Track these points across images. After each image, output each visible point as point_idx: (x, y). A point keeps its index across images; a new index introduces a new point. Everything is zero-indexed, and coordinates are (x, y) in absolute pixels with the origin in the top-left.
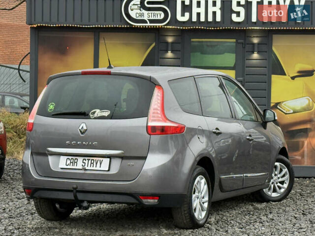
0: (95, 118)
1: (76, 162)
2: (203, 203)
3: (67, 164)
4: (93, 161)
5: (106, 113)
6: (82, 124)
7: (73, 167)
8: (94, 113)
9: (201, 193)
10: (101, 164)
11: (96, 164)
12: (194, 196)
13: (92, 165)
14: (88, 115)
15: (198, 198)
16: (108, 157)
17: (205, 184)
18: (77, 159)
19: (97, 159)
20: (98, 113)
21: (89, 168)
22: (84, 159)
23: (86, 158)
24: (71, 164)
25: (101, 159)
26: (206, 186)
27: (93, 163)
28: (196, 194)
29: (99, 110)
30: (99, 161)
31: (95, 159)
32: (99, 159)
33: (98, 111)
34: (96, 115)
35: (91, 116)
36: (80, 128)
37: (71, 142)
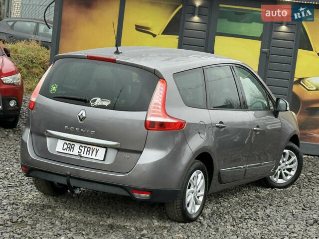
0: (95, 107)
1: (73, 148)
2: (198, 197)
3: (64, 149)
4: (89, 149)
5: (106, 103)
6: (82, 111)
7: (69, 153)
8: (95, 101)
9: (197, 187)
10: (96, 153)
11: (92, 152)
12: (188, 191)
13: (88, 152)
14: (89, 102)
15: (193, 193)
16: (104, 147)
17: (202, 178)
18: (74, 145)
19: (94, 147)
20: (99, 102)
21: (84, 155)
22: (81, 146)
23: (83, 145)
24: (68, 149)
25: (98, 148)
26: (203, 181)
27: (89, 151)
28: (192, 188)
29: (100, 99)
30: (95, 150)
31: (91, 147)
32: (96, 147)
33: (98, 99)
34: (96, 103)
35: (91, 103)
36: (80, 115)
37: (69, 127)
